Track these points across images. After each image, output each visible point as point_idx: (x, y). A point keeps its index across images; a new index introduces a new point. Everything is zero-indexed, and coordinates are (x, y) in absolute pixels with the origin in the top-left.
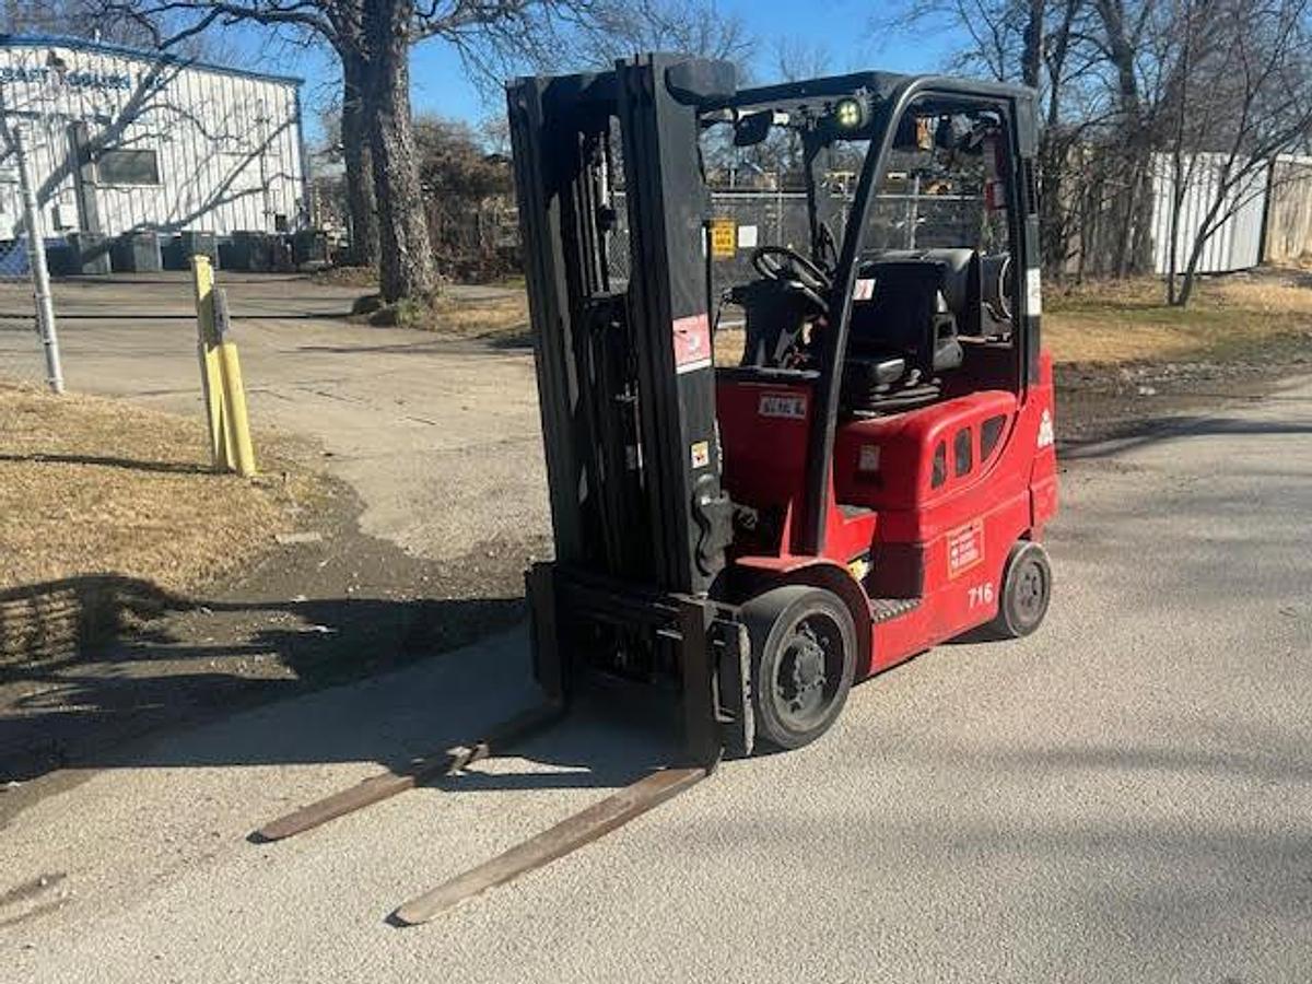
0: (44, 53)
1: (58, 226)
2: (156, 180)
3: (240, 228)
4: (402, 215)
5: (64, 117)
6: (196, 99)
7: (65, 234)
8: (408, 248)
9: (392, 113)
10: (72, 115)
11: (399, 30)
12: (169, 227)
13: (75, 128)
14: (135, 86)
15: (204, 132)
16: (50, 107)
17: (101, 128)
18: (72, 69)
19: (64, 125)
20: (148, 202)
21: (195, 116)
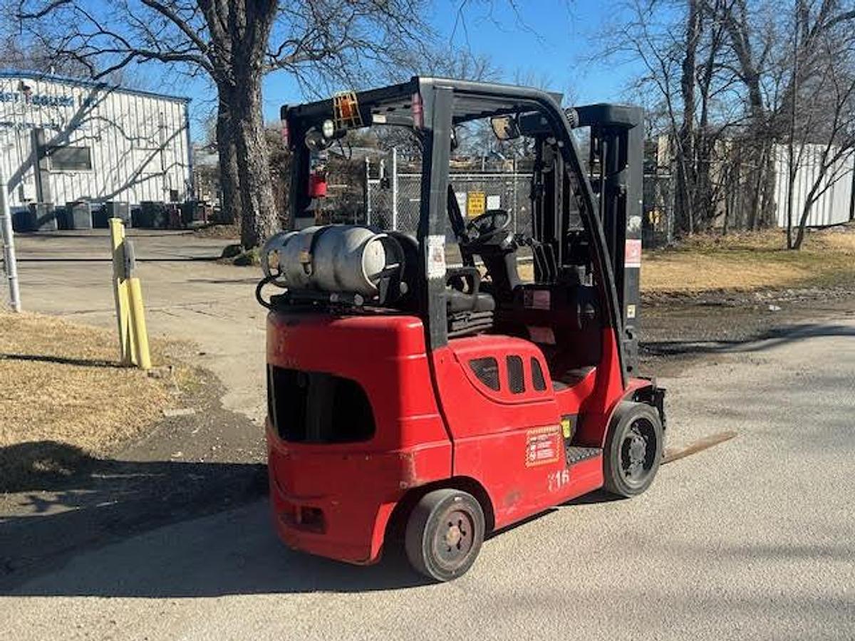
0: (16, 83)
1: (22, 199)
2: (90, 167)
3: (147, 199)
4: (257, 190)
5: (29, 125)
6: (118, 113)
7: (27, 204)
8: (260, 212)
9: (250, 121)
10: (34, 125)
11: (255, 67)
12: (99, 200)
13: (37, 133)
14: (77, 106)
15: (123, 134)
16: (19, 120)
17: (55, 134)
18: (35, 93)
19: (29, 131)
20: (84, 183)
21: (118, 124)
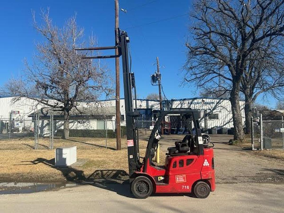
0: (201, 100)
1: (201, 127)
2: (218, 119)
4: (237, 125)
5: (204, 109)
6: (226, 105)
8: (238, 131)
12: (220, 127)
13: (205, 111)
14: (215, 104)
15: (227, 110)
16: (202, 108)
17: (209, 111)
18: (206, 102)
19: (203, 111)
20: (216, 122)
21: (226, 108)
